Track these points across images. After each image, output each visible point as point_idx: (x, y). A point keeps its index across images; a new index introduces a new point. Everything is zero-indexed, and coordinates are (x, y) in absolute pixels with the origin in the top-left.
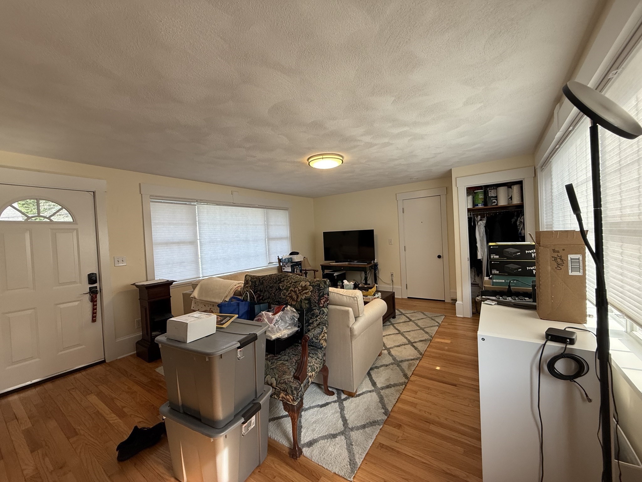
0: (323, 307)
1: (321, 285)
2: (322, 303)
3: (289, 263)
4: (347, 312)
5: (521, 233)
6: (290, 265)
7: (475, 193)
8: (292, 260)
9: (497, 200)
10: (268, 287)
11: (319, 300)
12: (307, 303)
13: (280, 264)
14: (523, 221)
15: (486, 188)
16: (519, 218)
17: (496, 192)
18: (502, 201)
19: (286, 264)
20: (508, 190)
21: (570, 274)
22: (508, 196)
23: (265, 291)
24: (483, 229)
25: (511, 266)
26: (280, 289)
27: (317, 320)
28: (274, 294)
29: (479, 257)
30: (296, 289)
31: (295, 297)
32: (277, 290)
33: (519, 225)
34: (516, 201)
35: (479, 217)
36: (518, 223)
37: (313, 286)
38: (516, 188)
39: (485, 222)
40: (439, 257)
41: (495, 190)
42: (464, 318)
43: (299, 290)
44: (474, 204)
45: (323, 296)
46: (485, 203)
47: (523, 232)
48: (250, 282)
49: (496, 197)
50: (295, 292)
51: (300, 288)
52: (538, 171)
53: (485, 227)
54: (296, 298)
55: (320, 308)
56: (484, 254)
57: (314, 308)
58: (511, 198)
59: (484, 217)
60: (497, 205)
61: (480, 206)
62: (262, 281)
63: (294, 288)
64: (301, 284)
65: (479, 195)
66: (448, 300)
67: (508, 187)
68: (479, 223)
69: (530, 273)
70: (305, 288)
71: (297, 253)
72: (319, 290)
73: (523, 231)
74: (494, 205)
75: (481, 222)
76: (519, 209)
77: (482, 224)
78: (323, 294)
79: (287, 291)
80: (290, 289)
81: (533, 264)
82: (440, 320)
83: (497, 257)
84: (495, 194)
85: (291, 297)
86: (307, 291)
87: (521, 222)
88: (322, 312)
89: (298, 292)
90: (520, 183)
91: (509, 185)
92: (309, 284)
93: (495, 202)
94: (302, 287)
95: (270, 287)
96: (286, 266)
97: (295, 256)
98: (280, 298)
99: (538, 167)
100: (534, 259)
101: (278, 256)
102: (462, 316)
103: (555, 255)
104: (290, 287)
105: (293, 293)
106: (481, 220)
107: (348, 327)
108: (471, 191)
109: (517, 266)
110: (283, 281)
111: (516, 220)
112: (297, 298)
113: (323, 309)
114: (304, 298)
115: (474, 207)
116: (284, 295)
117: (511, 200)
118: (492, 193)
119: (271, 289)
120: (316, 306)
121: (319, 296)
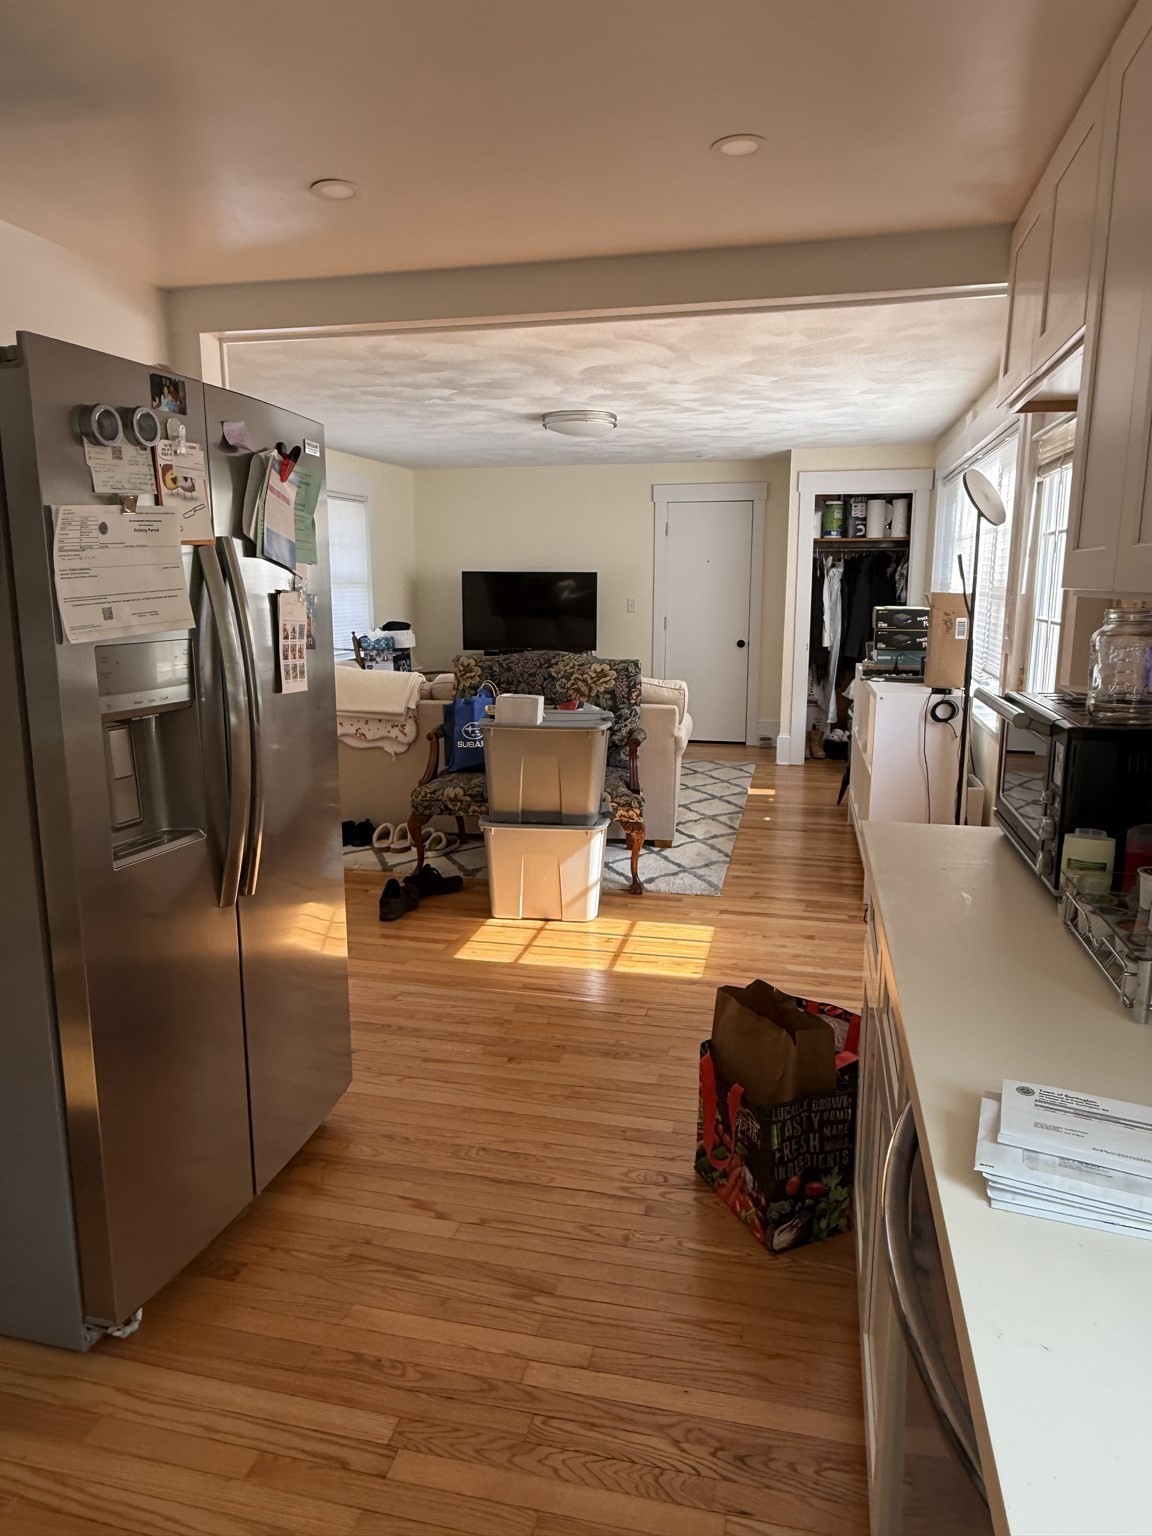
0: (635, 704)
1: (630, 669)
2: (634, 697)
3: (386, 652)
4: (673, 711)
5: (900, 597)
6: (391, 657)
7: (828, 506)
8: (393, 643)
9: (865, 525)
10: (526, 675)
11: (630, 693)
12: (610, 699)
13: (358, 654)
14: (905, 572)
15: (847, 500)
16: (899, 568)
17: (864, 508)
18: (875, 532)
19: (378, 655)
20: (886, 508)
21: (957, 637)
22: (886, 519)
23: (520, 682)
24: (837, 586)
25: (901, 637)
26: (553, 678)
27: (626, 726)
28: (541, 686)
29: (826, 643)
30: (585, 676)
31: (584, 689)
32: (545, 679)
33: (899, 580)
34: (898, 532)
35: (831, 558)
36: (897, 577)
37: (616, 670)
38: (900, 505)
39: (841, 570)
40: (741, 644)
41: (864, 504)
42: (791, 766)
43: (592, 678)
44: (825, 532)
45: (634, 686)
46: (844, 532)
47: (903, 594)
48: (478, 668)
49: (865, 519)
50: (585, 681)
51: (594, 675)
52: (939, 484)
53: (841, 580)
54: (587, 691)
55: (631, 705)
56: (835, 636)
57: (621, 706)
58: (890, 524)
59: (839, 560)
60: (864, 536)
61: (834, 536)
62: (507, 664)
63: (582, 675)
64: (592, 668)
65: (833, 513)
66: (752, 741)
67: (887, 502)
68: (831, 573)
69: (919, 647)
70: (602, 674)
71: (405, 626)
72: (628, 677)
73: (904, 592)
74: (859, 537)
75: (834, 570)
76: (900, 550)
77: (837, 574)
78: (635, 684)
79: (569, 679)
80: (574, 676)
81: (924, 635)
82: (752, 768)
83: (885, 625)
84: (864, 512)
85: (578, 690)
86: (608, 678)
87: (902, 575)
88: (633, 713)
89: (590, 681)
90: (908, 497)
91: (889, 499)
92: (608, 667)
93: (861, 530)
94: (595, 671)
95: (530, 675)
96: (378, 659)
97: (403, 634)
98: (555, 693)
99: (940, 475)
100: (926, 627)
101: (353, 633)
102: (787, 763)
103: (946, 618)
104: (572, 673)
105: (580, 683)
106: (833, 566)
107: (673, 735)
108: (822, 502)
109: (906, 638)
110: (557, 664)
111: (895, 571)
112: (590, 690)
113: (636, 707)
114: (602, 689)
115: (822, 537)
116: (563, 688)
117: (890, 528)
118: (857, 511)
119: (531, 679)
120: (624, 703)
121: (628, 686)
